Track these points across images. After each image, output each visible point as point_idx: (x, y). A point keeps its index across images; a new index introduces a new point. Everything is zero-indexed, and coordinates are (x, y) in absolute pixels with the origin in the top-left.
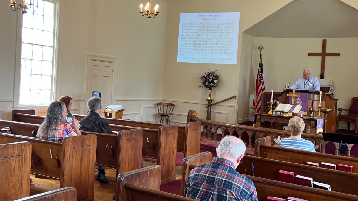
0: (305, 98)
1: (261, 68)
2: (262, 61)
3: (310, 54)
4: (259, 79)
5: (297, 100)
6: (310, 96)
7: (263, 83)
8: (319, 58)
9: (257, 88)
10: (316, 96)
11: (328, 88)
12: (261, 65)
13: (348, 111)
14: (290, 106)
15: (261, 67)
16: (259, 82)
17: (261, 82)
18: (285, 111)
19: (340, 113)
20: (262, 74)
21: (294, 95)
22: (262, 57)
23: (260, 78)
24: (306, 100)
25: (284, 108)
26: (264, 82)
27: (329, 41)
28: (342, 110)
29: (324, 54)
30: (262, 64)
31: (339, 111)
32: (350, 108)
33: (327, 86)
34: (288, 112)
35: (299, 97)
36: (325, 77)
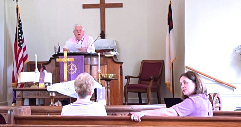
0: (80, 63)
1: (19, 28)
2: (19, 18)
3: (85, 6)
4: (18, 43)
5: (70, 66)
6: (87, 60)
7: (25, 49)
9: (17, 56)
10: (95, 59)
12: (19, 23)
13: (138, 79)
15: (19, 26)
16: (19, 48)
17: (22, 47)
19: (128, 82)
20: (22, 36)
21: (65, 59)
22: (20, 11)
23: (19, 41)
24: (82, 65)
26: (25, 47)
28: (131, 79)
29: (102, 6)
30: (20, 21)
31: (127, 80)
32: (140, 74)
33: (110, 48)
35: (73, 62)
36: (106, 36)
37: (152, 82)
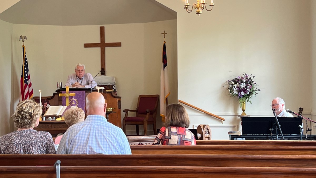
0: (81, 98)
1: (25, 65)
2: (25, 56)
3: (87, 46)
7: (30, 85)
8: (98, 50)
9: (23, 92)
11: (111, 87)
12: (25, 61)
13: (135, 112)
14: (63, 108)
15: (25, 63)
16: (25, 84)
17: (28, 83)
18: (58, 114)
19: (126, 115)
20: (28, 73)
22: (26, 50)
23: (25, 78)
24: (83, 99)
25: (56, 111)
26: (31, 83)
27: (108, 28)
28: (129, 112)
29: (103, 45)
30: (26, 59)
31: (125, 113)
32: (137, 107)
33: (109, 84)
34: (61, 116)
35: (74, 97)
36: (106, 73)
37: (148, 115)
